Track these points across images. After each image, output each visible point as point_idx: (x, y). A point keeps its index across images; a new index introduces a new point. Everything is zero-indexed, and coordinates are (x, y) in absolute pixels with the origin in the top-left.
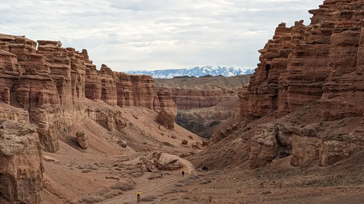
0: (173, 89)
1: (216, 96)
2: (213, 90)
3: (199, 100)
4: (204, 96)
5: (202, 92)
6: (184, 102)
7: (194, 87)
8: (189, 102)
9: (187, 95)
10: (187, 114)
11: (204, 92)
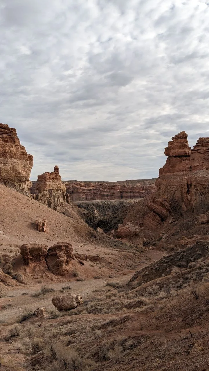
0: (121, 186)
1: (152, 189)
2: (150, 186)
3: (140, 193)
4: (143, 190)
5: (142, 187)
6: (129, 194)
7: (136, 184)
8: (132, 195)
9: (131, 189)
10: (128, 202)
11: (143, 187)
